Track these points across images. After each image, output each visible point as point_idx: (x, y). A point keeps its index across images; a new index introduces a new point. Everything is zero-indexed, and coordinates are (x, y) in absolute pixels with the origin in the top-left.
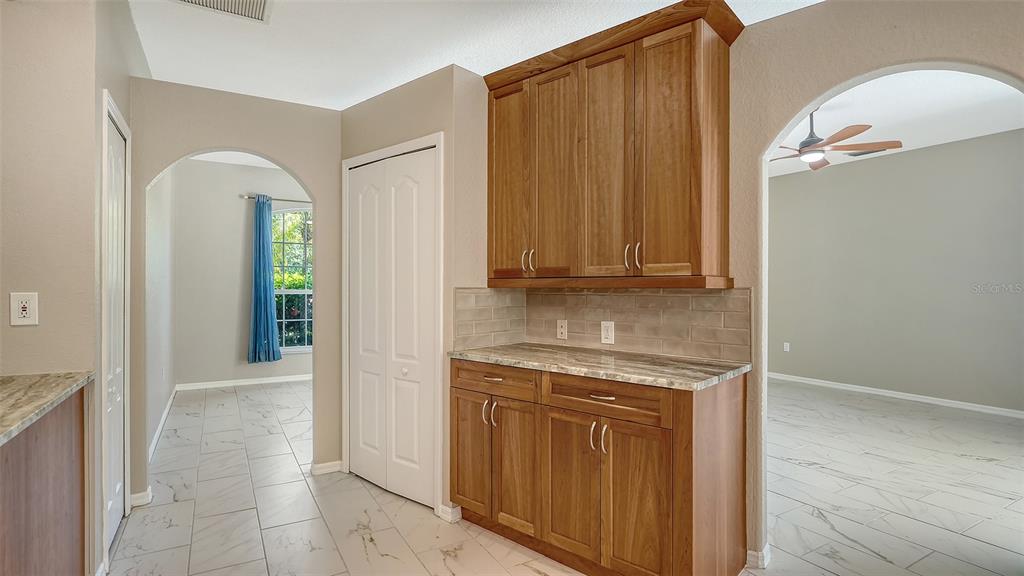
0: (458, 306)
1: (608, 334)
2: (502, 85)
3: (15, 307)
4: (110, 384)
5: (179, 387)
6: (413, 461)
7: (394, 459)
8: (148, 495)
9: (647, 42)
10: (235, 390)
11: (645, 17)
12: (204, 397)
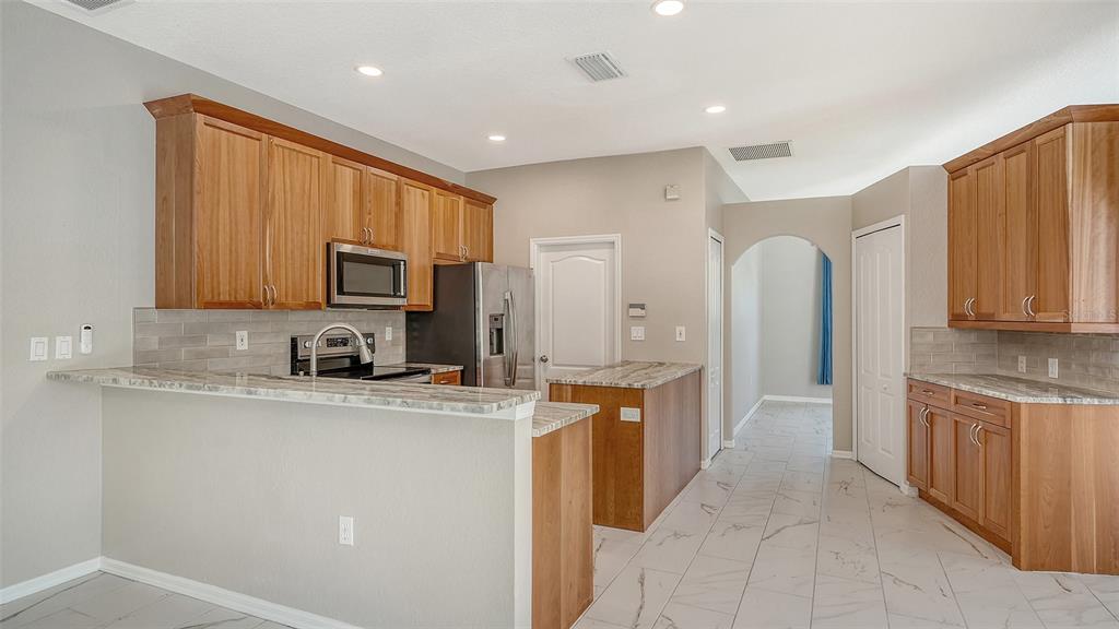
0: (915, 340)
1: (1054, 369)
2: (956, 170)
3: (678, 333)
4: (712, 373)
5: (766, 397)
6: (889, 452)
7: (881, 451)
8: (732, 444)
9: (1039, 140)
10: (806, 405)
11: (1031, 125)
12: (783, 406)
